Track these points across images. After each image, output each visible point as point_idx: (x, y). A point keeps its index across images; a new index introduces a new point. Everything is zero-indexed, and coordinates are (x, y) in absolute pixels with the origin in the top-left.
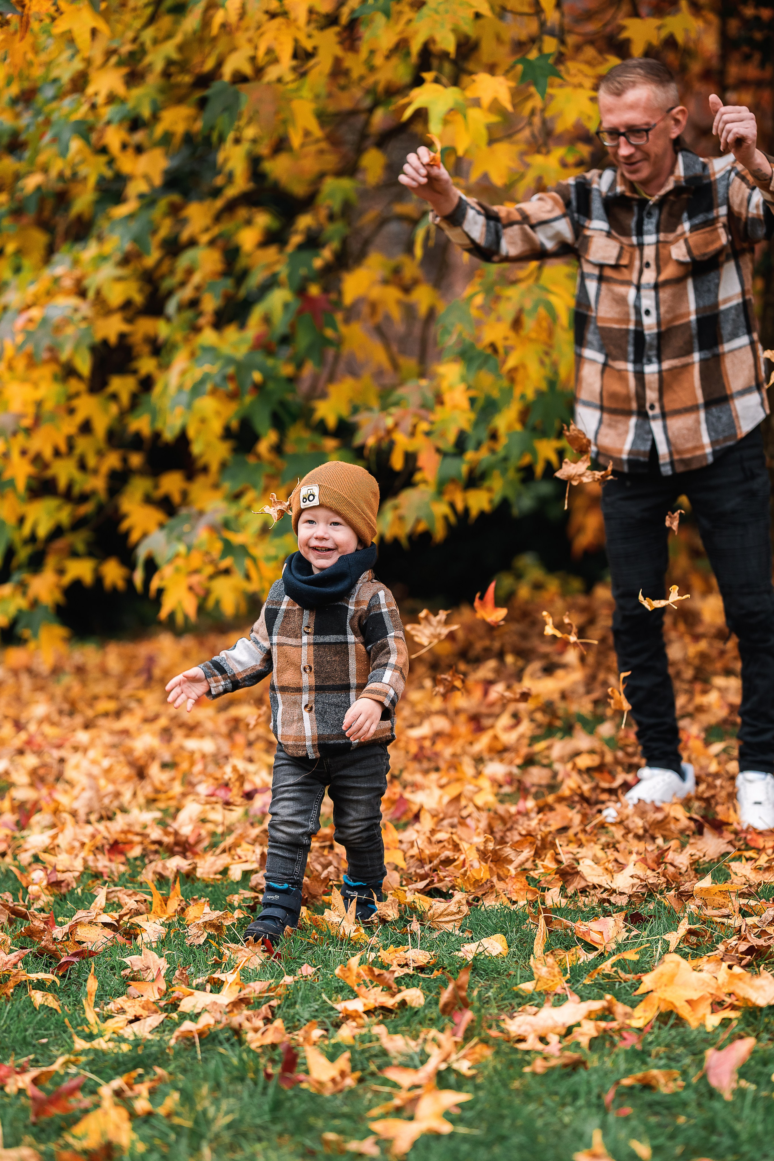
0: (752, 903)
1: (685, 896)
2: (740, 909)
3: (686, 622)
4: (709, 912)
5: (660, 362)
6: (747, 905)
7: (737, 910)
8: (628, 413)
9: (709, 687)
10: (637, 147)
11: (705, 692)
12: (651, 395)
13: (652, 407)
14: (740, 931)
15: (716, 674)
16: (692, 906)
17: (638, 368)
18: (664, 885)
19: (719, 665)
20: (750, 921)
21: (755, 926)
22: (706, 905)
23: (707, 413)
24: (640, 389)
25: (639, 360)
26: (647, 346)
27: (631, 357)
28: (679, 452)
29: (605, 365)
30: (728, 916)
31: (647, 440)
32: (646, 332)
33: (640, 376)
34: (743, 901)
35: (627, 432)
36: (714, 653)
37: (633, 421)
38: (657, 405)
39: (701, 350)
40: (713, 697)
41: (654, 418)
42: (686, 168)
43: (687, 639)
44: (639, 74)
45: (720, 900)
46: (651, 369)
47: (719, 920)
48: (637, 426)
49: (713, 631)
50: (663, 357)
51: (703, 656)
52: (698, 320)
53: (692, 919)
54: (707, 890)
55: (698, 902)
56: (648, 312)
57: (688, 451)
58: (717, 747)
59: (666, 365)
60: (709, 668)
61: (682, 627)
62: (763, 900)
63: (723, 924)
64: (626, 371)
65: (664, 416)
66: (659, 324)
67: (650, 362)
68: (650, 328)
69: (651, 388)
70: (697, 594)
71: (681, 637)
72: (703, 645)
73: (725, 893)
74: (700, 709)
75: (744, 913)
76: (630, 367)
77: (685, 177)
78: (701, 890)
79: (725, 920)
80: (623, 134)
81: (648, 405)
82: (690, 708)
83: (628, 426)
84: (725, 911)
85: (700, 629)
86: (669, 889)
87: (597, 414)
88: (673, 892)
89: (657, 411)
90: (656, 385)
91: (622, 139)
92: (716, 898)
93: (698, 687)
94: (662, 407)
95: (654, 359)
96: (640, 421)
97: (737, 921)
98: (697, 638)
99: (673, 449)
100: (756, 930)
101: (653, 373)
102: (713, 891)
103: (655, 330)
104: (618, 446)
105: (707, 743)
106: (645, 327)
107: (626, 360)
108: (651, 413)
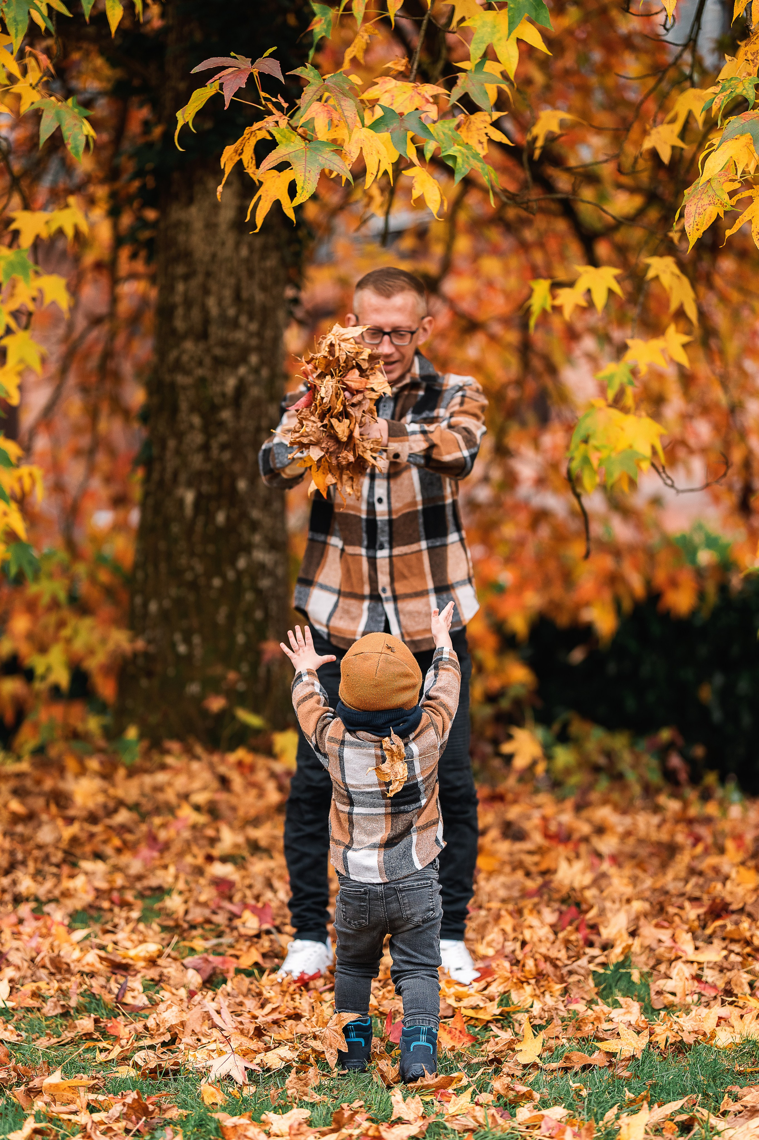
0: (101, 1098)
1: (34, 1092)
2: (88, 1105)
3: (58, 805)
4: (56, 1108)
5: (391, 548)
6: (96, 1101)
7: (85, 1106)
8: (361, 598)
9: (76, 871)
10: (397, 347)
11: (72, 877)
12: (383, 579)
13: (384, 590)
14: (85, 1128)
15: (85, 858)
16: (39, 1104)
17: (371, 553)
18: (15, 1080)
19: (88, 849)
20: (97, 1117)
21: (102, 1123)
22: (54, 1101)
23: (438, 598)
24: (372, 573)
25: (373, 545)
26: (379, 531)
27: (365, 543)
28: (409, 635)
29: (343, 550)
30: (75, 1113)
31: (380, 622)
32: (379, 518)
33: (372, 561)
34: (92, 1096)
35: (360, 615)
36: (83, 836)
37: (366, 604)
38: (388, 589)
39: (427, 538)
40: (80, 882)
41: (387, 599)
42: (421, 368)
43: (60, 822)
44: (404, 281)
45: (69, 1095)
46: (382, 554)
47: (66, 1117)
48: (369, 609)
49: (84, 814)
50: (394, 544)
51: (74, 840)
52: (424, 510)
53: (38, 1117)
54: (57, 1086)
55: (47, 1098)
56: (380, 500)
57: (418, 633)
58: (79, 935)
59: (397, 551)
60: (78, 851)
61: (53, 809)
62: (111, 1096)
63: (70, 1120)
64: (361, 555)
65: (395, 598)
66: (390, 512)
67: (382, 547)
68: (382, 515)
69: (382, 573)
70: (69, 776)
71: (53, 819)
72: (74, 829)
73: (74, 1089)
74: (66, 894)
75: (92, 1109)
76: (363, 551)
77: (420, 375)
78: (51, 1085)
79: (71, 1117)
80: (388, 334)
81: (380, 588)
82: (57, 893)
83: (362, 610)
84: (73, 1107)
85: (72, 812)
86: (18, 1085)
87: (334, 598)
88: (23, 1088)
89: (389, 594)
90: (387, 569)
91: (386, 338)
92: (65, 1093)
93: (66, 870)
94: (393, 591)
95: (386, 545)
96: (373, 604)
97: (83, 1118)
98: (70, 821)
99: (404, 631)
100: (103, 1127)
101: (384, 558)
102: (63, 1087)
103: (386, 518)
104: (352, 628)
105: (71, 929)
106: (378, 513)
107: (360, 545)
108: (383, 595)
